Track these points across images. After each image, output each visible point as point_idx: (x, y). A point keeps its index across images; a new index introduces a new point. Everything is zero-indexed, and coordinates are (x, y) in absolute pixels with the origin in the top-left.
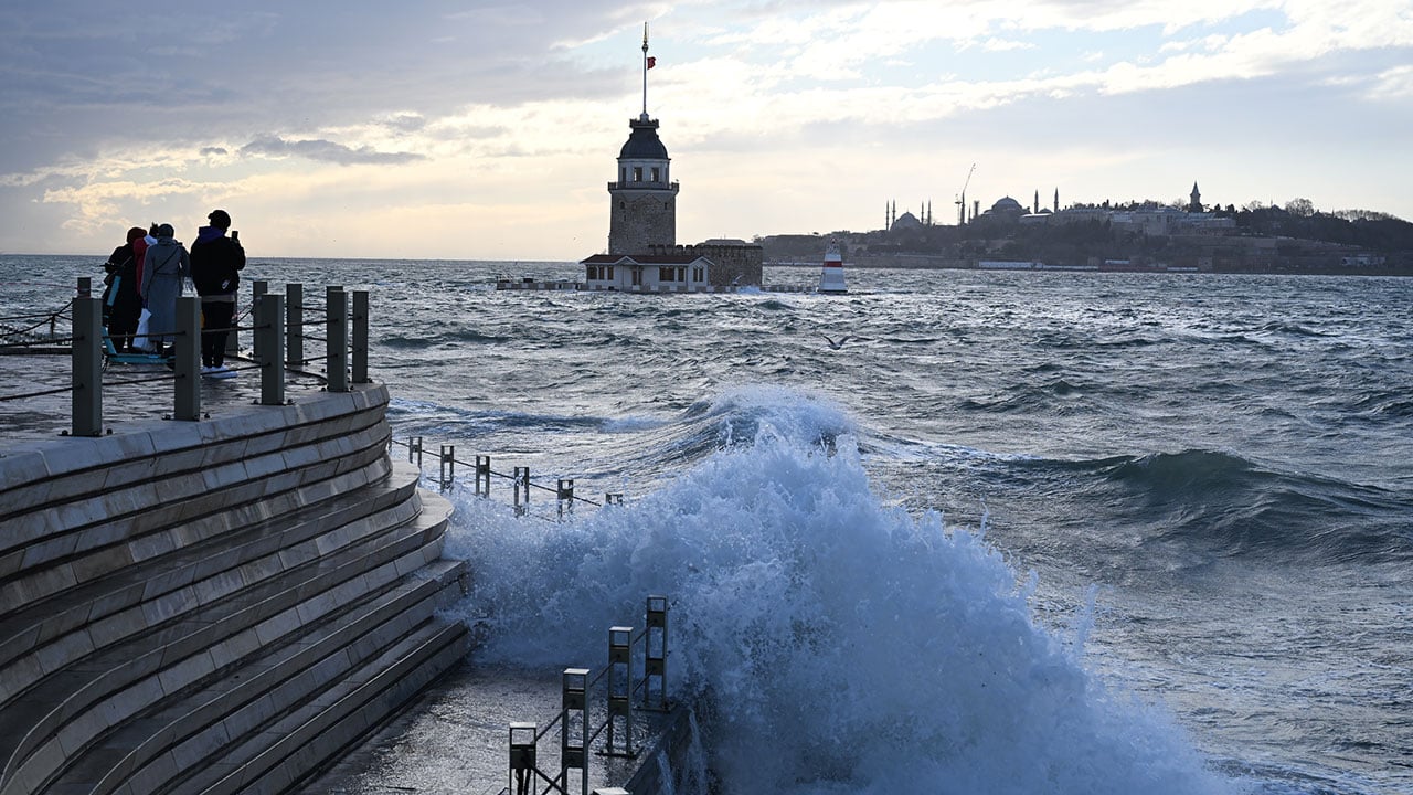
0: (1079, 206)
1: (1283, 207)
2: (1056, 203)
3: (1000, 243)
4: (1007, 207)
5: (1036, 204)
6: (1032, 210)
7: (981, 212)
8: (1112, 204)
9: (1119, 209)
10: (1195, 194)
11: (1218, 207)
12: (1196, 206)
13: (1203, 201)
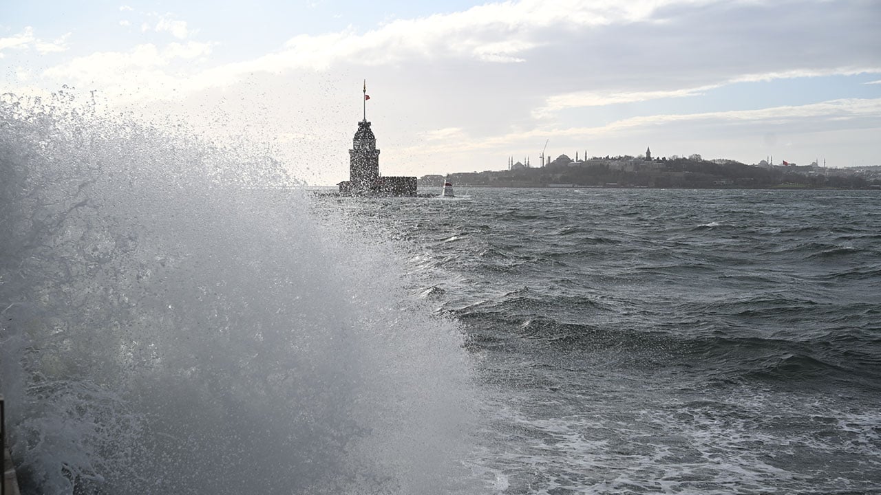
0: (595, 158)
1: (688, 158)
2: (586, 157)
3: (559, 176)
4: (564, 159)
5: (577, 157)
6: (575, 160)
7: (551, 162)
8: (610, 157)
9: (613, 159)
10: (648, 153)
11: (658, 158)
12: (649, 158)
13: (651, 156)
